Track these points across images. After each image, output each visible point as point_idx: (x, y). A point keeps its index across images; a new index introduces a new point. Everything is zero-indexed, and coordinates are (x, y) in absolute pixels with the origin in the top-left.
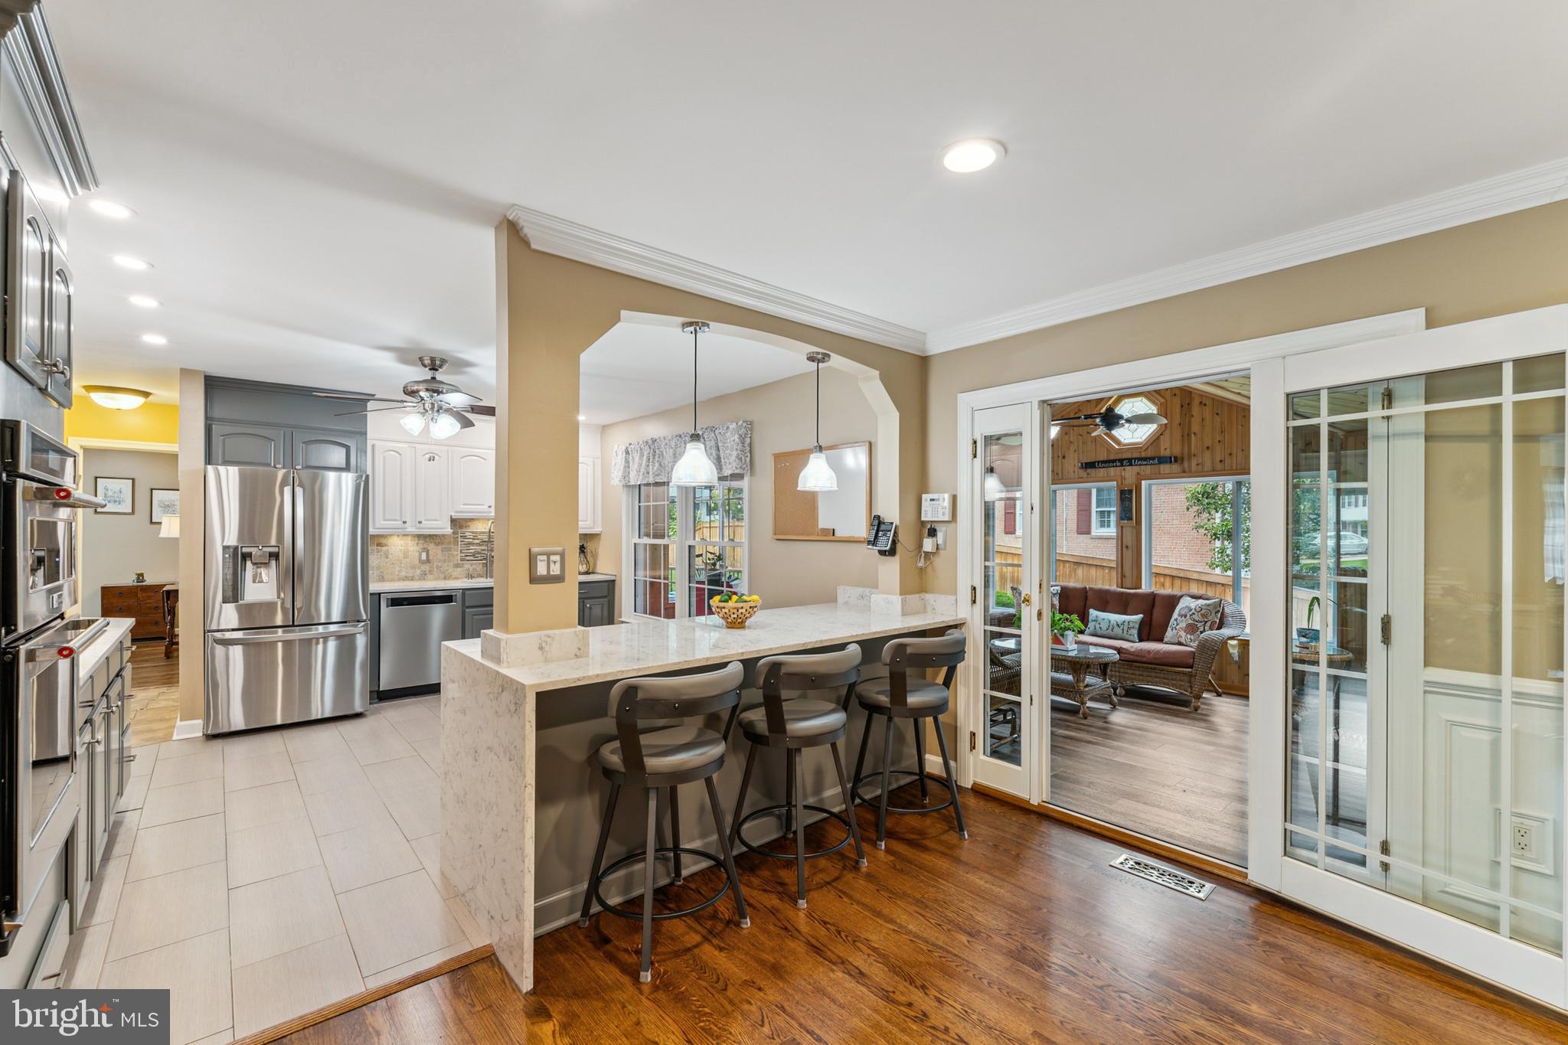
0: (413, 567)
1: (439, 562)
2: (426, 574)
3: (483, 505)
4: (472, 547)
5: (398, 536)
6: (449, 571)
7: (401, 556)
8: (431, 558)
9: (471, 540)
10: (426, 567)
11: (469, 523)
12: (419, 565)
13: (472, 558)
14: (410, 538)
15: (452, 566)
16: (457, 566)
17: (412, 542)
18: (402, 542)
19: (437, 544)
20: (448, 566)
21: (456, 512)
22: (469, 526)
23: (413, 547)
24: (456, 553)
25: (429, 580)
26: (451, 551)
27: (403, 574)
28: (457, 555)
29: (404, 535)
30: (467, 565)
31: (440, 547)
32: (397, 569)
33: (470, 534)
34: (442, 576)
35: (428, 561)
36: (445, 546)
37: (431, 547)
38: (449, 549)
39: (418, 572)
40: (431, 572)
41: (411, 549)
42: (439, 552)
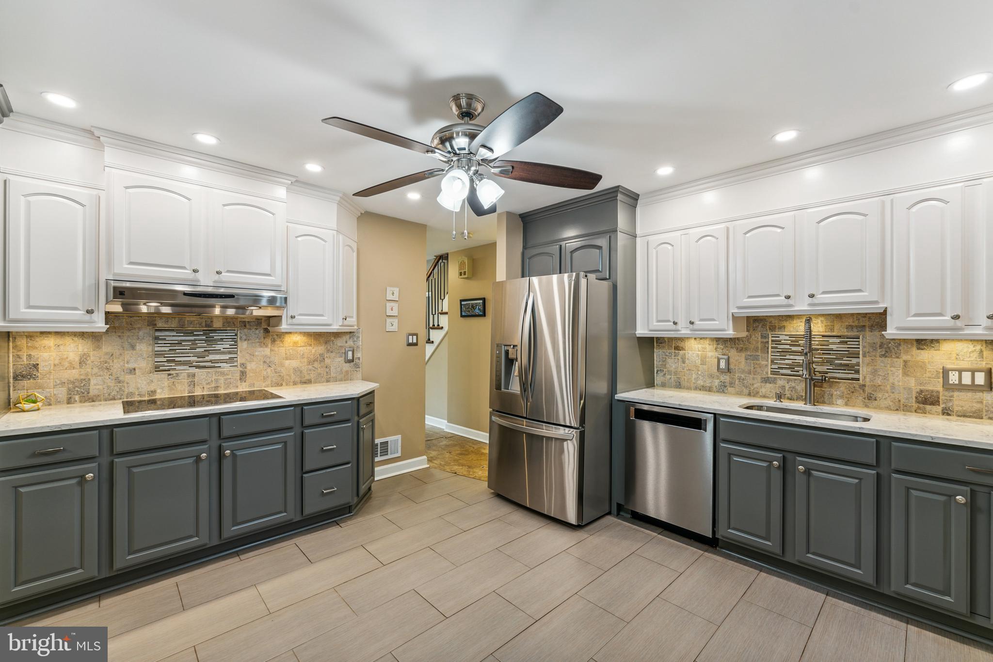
0: (711, 376)
1: (742, 374)
2: (725, 387)
3: (778, 295)
4: (788, 357)
5: (695, 339)
6: (755, 386)
7: (698, 362)
8: (732, 366)
9: (788, 347)
10: (726, 378)
11: (784, 323)
12: (718, 374)
13: (788, 372)
14: (707, 342)
15: (759, 381)
16: (766, 380)
17: (711, 346)
18: (700, 346)
19: (740, 350)
20: (753, 379)
21: (739, 308)
22: (784, 327)
23: (711, 352)
24: (764, 363)
25: (730, 394)
26: (758, 360)
27: (700, 382)
28: (767, 366)
29: (701, 339)
30: (781, 382)
31: (743, 355)
32: (694, 376)
33: (787, 338)
34: (746, 391)
35: (729, 370)
36: (749, 353)
37: (733, 353)
38: (756, 358)
39: (716, 382)
40: (732, 384)
41: (710, 354)
42: (743, 360)
